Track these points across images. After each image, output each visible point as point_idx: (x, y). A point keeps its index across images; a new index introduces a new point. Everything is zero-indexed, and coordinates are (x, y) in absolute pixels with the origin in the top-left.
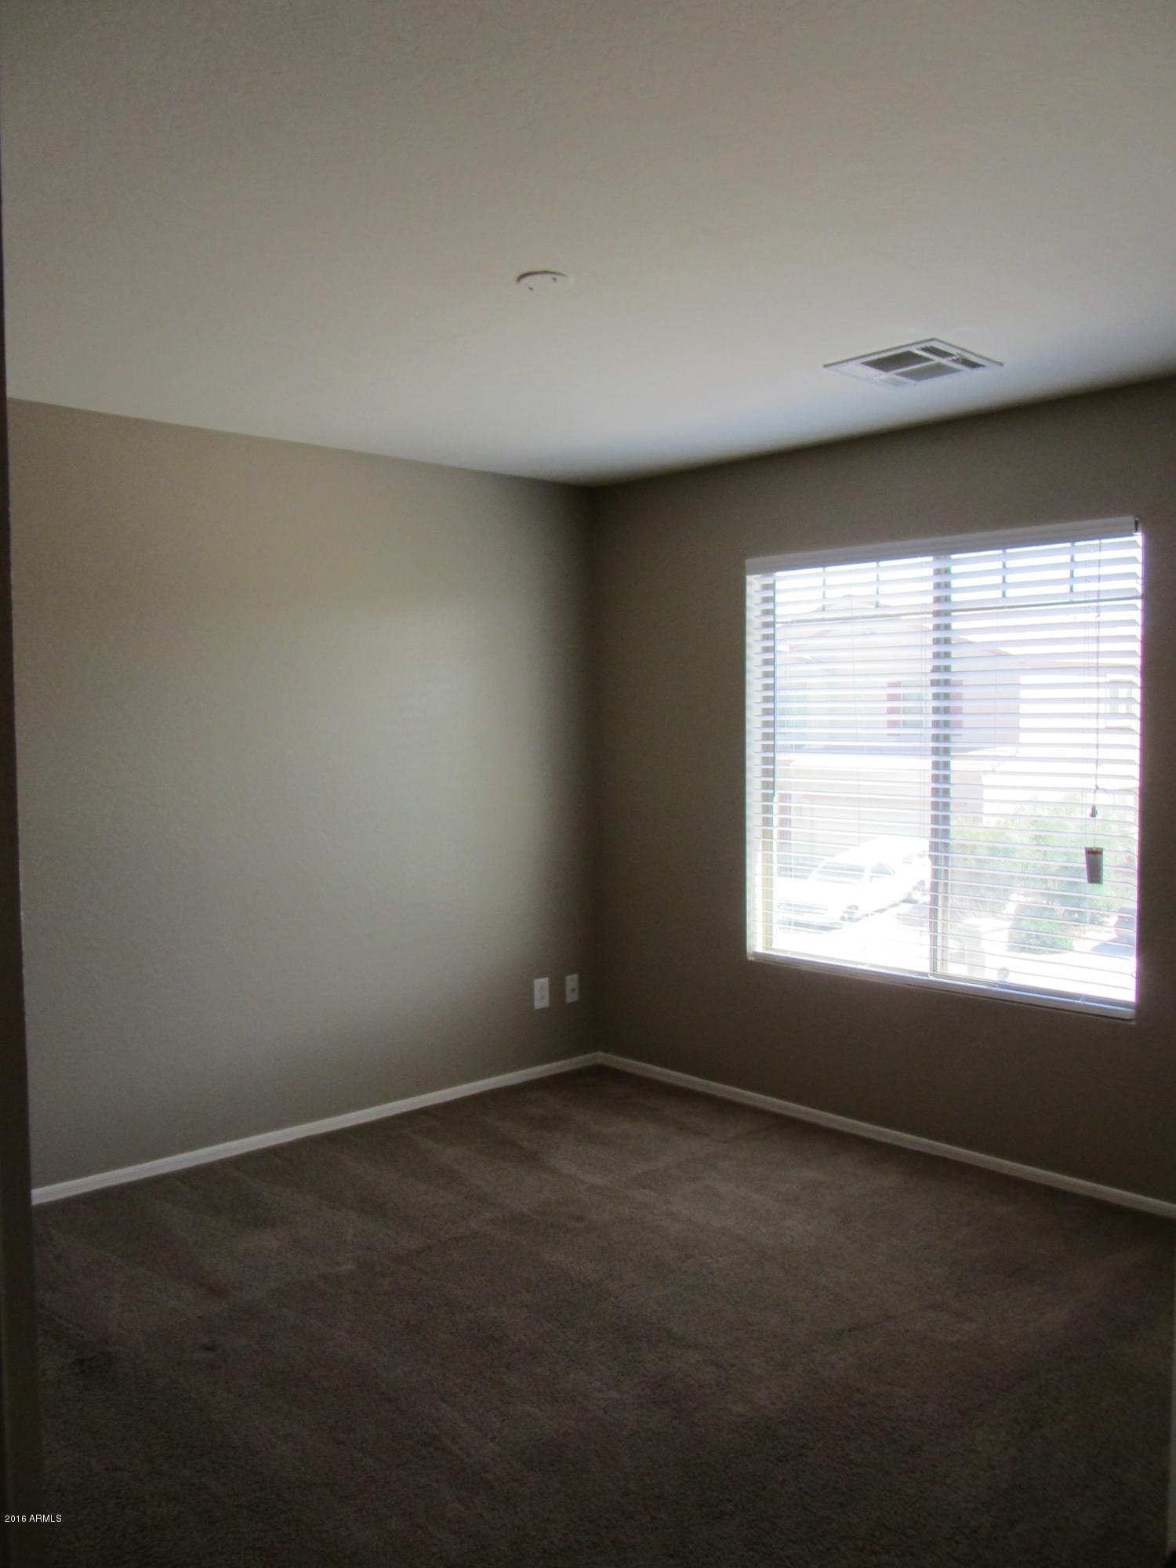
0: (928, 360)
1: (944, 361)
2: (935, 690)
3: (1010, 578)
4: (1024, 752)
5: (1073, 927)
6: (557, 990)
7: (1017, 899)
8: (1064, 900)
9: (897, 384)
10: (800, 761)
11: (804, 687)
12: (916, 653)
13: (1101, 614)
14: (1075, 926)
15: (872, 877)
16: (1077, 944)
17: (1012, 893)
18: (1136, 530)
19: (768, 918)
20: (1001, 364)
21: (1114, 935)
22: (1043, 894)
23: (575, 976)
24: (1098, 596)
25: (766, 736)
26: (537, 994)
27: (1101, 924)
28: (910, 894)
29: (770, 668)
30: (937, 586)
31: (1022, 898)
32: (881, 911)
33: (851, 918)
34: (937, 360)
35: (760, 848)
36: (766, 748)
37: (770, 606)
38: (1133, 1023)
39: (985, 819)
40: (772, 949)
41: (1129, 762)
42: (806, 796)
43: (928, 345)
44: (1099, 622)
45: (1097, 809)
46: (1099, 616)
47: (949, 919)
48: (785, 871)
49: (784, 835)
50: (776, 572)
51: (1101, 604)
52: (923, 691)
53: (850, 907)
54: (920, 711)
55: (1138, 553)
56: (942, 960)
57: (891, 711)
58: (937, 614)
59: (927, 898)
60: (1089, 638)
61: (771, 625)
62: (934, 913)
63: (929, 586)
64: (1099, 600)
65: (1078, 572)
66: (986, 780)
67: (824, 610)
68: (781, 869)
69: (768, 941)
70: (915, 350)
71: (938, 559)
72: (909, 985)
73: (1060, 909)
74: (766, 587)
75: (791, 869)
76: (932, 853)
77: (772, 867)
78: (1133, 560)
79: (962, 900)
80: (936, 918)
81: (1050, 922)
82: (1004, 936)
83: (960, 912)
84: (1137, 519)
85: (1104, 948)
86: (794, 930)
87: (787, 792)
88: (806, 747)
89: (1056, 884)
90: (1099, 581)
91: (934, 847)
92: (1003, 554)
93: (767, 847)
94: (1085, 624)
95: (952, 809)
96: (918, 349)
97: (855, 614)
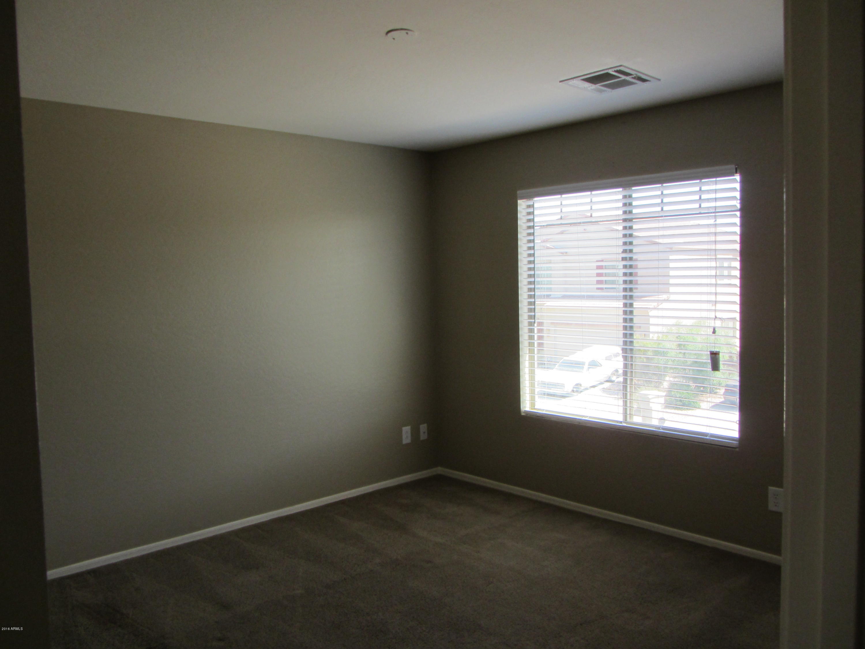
0: (619, 77)
1: (628, 78)
2: (624, 263)
3: (666, 200)
4: (673, 297)
5: (700, 395)
6: (415, 433)
7: (668, 380)
8: (695, 380)
9: (601, 91)
10: (550, 303)
11: (550, 262)
12: (614, 243)
13: (717, 220)
14: (701, 394)
15: (589, 368)
16: (703, 405)
17: (667, 376)
18: (736, 173)
19: (532, 392)
20: (659, 80)
21: (722, 400)
22: (683, 377)
23: (425, 425)
24: (715, 210)
25: (530, 290)
26: (404, 437)
27: (716, 393)
28: (610, 377)
29: (532, 252)
30: (625, 205)
31: (671, 379)
32: (594, 387)
33: (578, 391)
34: (623, 77)
35: (528, 352)
36: (530, 297)
37: (531, 217)
38: (737, 450)
39: (651, 335)
40: (535, 409)
41: (734, 303)
42: (552, 323)
43: (618, 69)
44: (716, 224)
45: (716, 329)
46: (716, 221)
47: (634, 392)
48: (542, 365)
49: (540, 345)
50: (534, 198)
51: (717, 214)
52: (617, 263)
53: (577, 385)
54: (614, 275)
55: (738, 186)
56: (630, 414)
57: (599, 275)
58: (625, 220)
59: (621, 379)
60: (710, 233)
61: (533, 227)
62: (625, 388)
63: (620, 204)
64: (715, 212)
65: (704, 197)
66: (652, 313)
67: (561, 218)
68: (538, 364)
69: (533, 404)
70: (611, 72)
71: (625, 189)
72: (611, 428)
73: (692, 385)
74: (529, 206)
75: (544, 364)
76: (623, 354)
77: (534, 363)
78: (734, 189)
79: (638, 380)
80: (626, 391)
81: (687, 393)
82: (662, 400)
83: (638, 387)
84: (736, 167)
85: (717, 407)
86: (547, 398)
87: (542, 321)
88: (552, 296)
89: (691, 371)
90: (716, 201)
91: (624, 350)
92: (661, 186)
93: (531, 351)
94: (708, 226)
95: (634, 329)
96: (612, 71)
97: (579, 221)
